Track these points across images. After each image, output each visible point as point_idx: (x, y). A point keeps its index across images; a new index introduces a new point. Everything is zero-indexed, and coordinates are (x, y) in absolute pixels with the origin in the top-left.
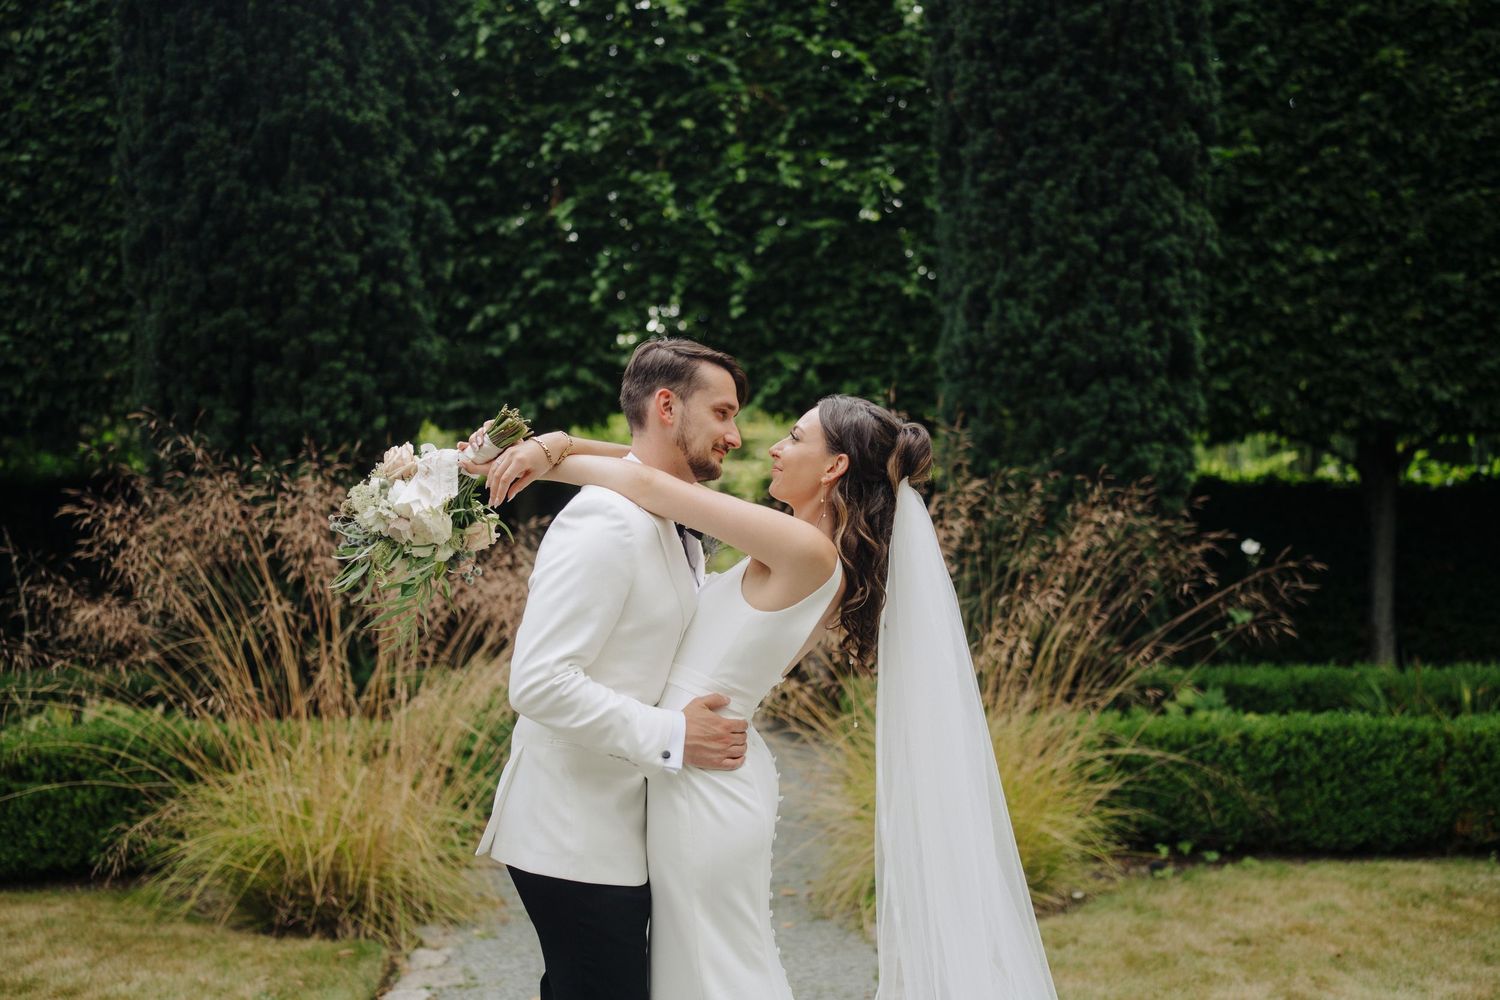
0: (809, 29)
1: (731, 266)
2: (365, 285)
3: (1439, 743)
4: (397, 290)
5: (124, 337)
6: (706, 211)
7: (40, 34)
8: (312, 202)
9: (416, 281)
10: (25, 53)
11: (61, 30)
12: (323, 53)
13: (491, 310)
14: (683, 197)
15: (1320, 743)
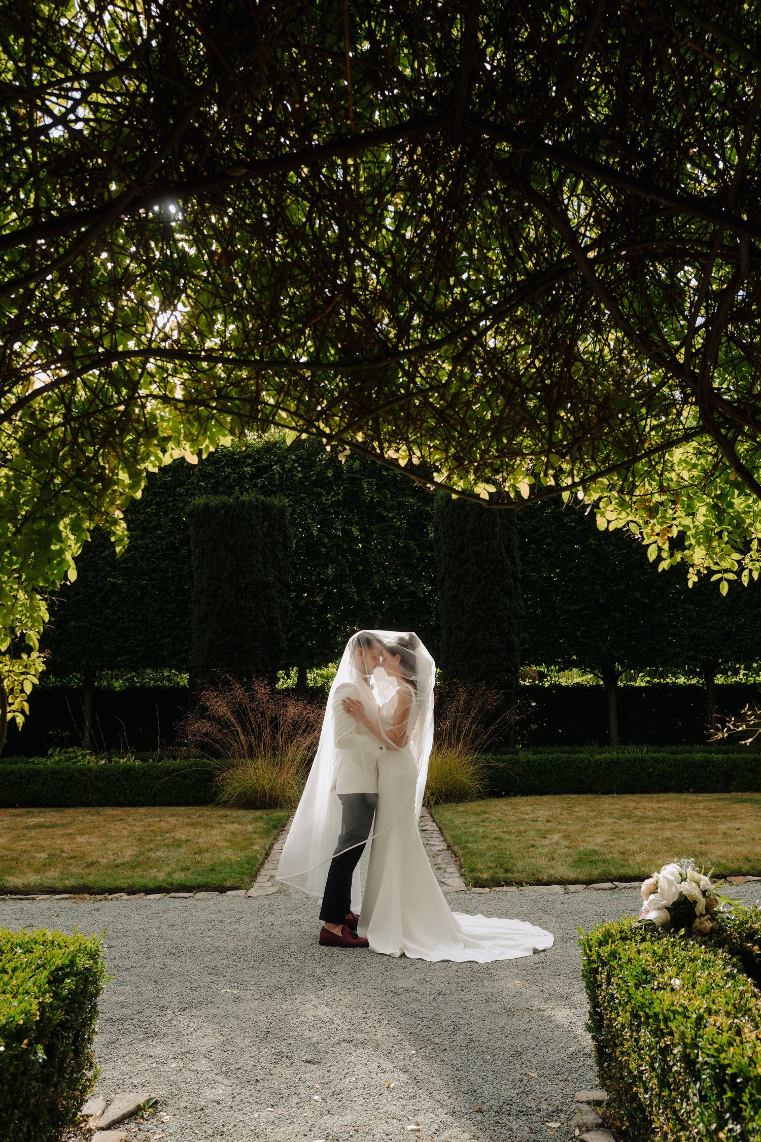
0: (399, 537)
1: (375, 614)
2: (267, 628)
3: (586, 761)
4: (275, 629)
5: (171, 640)
6: (367, 598)
7: (148, 541)
8: (254, 605)
9: (281, 626)
10: (143, 548)
11: (155, 540)
12: (258, 562)
13: (295, 631)
14: (359, 592)
15: (551, 762)
